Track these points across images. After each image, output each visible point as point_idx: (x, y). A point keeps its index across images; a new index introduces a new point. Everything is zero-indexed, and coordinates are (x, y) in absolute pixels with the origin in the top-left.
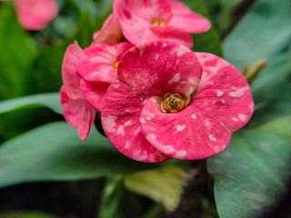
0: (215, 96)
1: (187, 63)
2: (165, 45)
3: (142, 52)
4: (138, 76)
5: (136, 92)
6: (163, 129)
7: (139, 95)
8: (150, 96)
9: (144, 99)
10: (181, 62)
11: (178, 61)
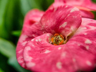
0: (83, 42)
1: (74, 17)
2: (66, 7)
3: (55, 10)
4: (48, 21)
5: (43, 28)
6: (39, 49)
7: (43, 30)
8: (48, 32)
9: (45, 33)
10: (71, 16)
11: (69, 15)
